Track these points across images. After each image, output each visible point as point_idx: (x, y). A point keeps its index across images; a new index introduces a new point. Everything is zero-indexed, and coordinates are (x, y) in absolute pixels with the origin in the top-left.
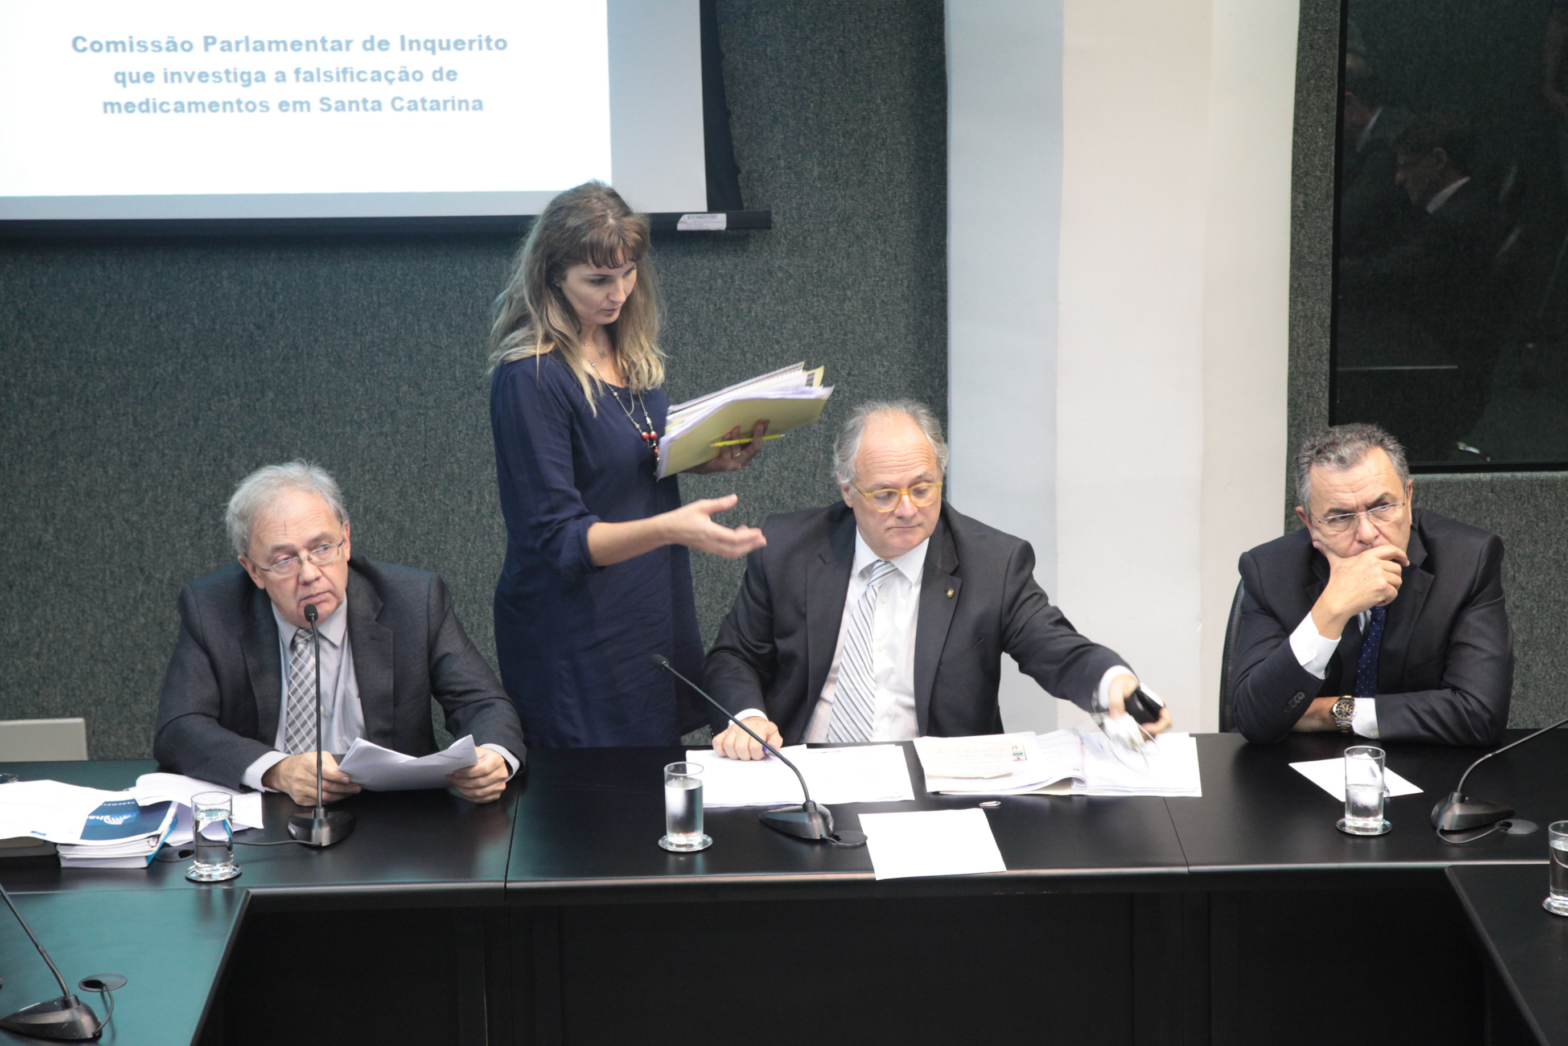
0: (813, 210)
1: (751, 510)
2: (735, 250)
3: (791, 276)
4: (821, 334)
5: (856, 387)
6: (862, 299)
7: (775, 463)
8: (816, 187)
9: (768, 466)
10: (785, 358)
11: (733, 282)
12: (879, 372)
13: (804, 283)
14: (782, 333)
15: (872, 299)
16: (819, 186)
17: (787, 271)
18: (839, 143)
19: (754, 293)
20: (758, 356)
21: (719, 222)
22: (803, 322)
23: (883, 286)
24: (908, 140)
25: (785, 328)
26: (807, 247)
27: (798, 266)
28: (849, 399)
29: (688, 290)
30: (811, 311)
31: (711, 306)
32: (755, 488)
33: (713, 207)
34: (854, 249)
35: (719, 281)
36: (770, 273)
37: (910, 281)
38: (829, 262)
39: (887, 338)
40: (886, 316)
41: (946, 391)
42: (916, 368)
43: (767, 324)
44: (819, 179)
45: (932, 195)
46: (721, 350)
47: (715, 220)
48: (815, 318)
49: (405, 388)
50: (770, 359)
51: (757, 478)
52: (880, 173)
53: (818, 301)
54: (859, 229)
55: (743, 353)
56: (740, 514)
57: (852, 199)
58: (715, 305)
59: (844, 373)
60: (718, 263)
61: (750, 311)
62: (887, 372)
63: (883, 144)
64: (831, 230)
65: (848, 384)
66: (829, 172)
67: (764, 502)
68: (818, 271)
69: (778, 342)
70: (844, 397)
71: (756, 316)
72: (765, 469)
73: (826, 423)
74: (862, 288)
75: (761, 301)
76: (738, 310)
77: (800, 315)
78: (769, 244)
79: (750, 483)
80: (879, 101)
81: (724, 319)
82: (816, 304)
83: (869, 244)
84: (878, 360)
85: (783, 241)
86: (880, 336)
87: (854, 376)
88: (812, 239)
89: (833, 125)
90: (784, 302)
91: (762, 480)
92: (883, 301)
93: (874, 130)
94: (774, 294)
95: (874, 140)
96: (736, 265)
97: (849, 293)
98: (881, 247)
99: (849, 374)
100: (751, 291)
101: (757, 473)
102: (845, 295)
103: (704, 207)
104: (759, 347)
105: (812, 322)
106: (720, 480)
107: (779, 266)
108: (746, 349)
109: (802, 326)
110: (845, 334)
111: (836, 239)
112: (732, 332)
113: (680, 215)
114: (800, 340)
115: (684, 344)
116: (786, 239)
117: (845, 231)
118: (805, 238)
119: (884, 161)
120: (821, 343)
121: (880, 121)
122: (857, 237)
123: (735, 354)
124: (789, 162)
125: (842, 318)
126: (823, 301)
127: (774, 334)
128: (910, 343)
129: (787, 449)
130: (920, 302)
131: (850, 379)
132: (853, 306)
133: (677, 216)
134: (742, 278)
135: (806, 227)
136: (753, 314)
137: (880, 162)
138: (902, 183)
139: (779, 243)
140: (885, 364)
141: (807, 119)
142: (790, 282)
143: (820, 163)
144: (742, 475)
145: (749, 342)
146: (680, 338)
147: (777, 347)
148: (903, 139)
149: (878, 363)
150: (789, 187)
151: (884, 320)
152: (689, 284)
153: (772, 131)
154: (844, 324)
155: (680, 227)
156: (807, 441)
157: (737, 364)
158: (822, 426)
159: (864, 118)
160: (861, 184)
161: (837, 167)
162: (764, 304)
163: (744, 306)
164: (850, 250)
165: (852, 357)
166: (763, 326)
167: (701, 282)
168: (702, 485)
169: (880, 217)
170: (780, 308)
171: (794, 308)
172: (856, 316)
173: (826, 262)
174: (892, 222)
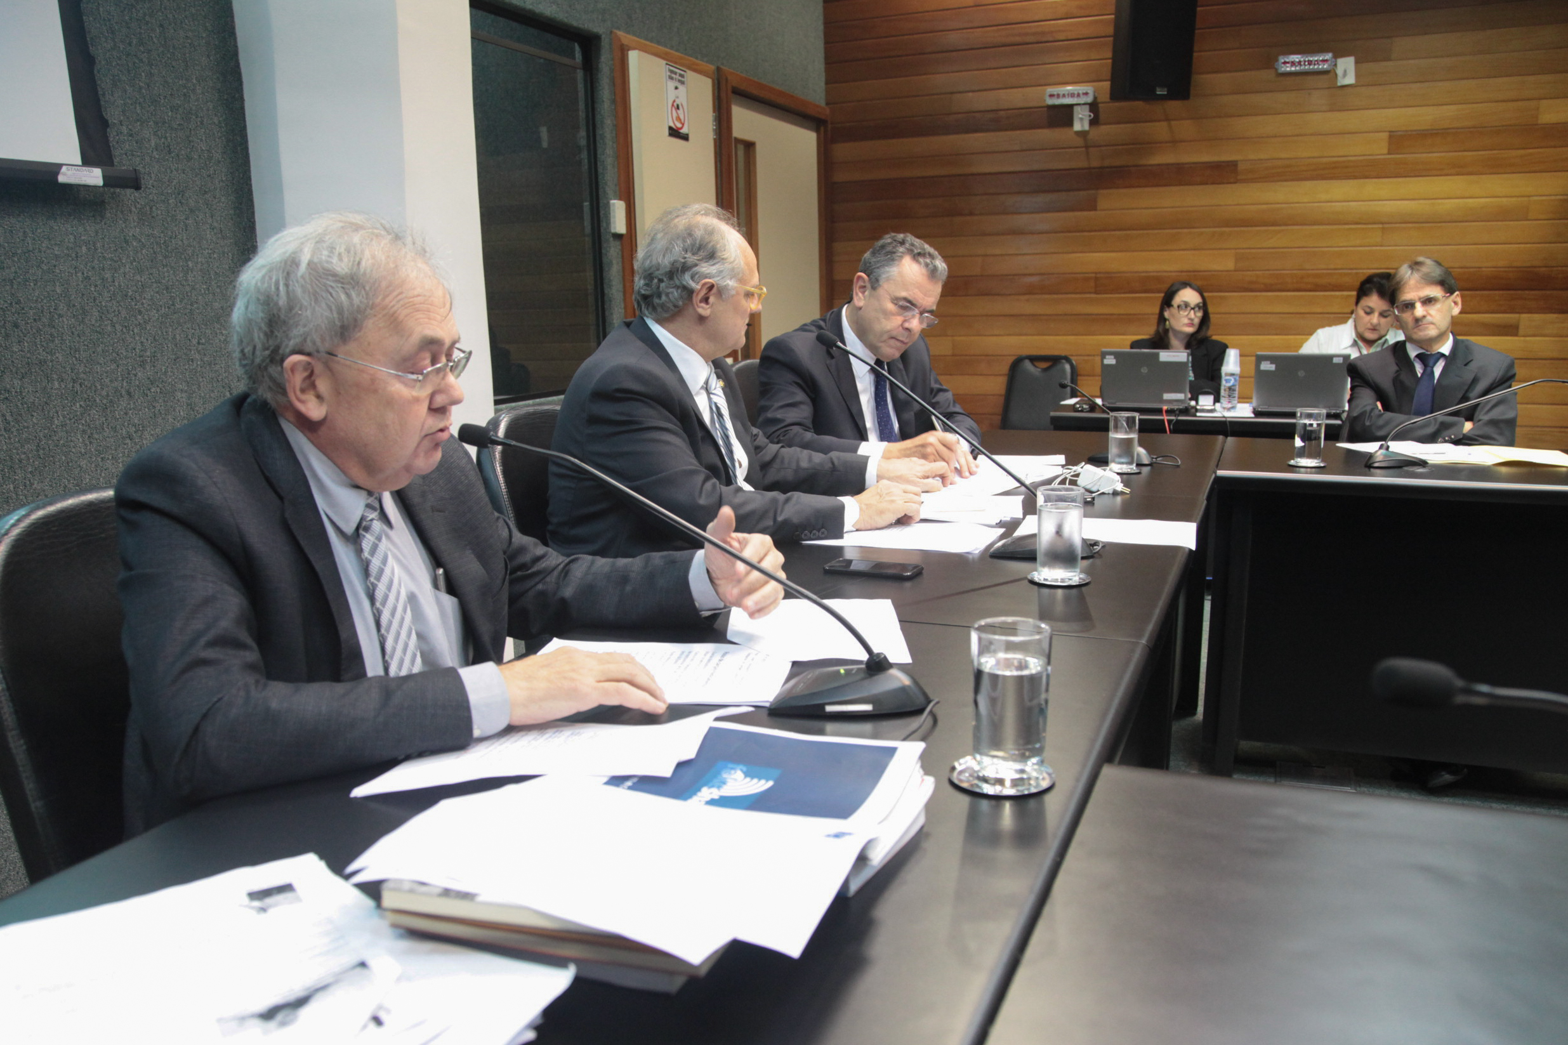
0: (155, 181)
2: (93, 216)
3: (144, 246)
4: (173, 305)
6: (200, 270)
7: (152, 435)
8: (155, 158)
9: (146, 439)
10: (148, 328)
11: (96, 249)
12: (220, 341)
13: (155, 253)
14: (143, 304)
15: (208, 271)
16: (157, 156)
17: (140, 241)
18: (169, 116)
19: (115, 262)
20: (126, 327)
21: (94, 177)
22: (157, 293)
23: (215, 258)
24: (220, 122)
25: (145, 298)
26: (153, 217)
27: (149, 236)
28: (201, 367)
29: (57, 257)
30: (163, 281)
31: (80, 274)
33: (87, 161)
34: (190, 221)
35: (84, 248)
36: (127, 242)
37: (233, 255)
38: (172, 233)
43: (130, 294)
44: (157, 150)
45: (241, 176)
46: (93, 322)
47: (92, 174)
48: (167, 288)
50: (136, 331)
52: (202, 150)
53: (168, 271)
54: (192, 203)
55: (113, 326)
57: (184, 173)
58: (83, 274)
59: (195, 342)
60: (81, 229)
61: (114, 281)
63: (202, 123)
64: (170, 201)
65: (199, 352)
66: (164, 143)
68: (165, 242)
69: (140, 312)
70: (197, 365)
71: (120, 286)
73: (186, 392)
74: (200, 260)
75: (122, 270)
76: (103, 279)
77: (155, 285)
78: (122, 212)
80: (194, 81)
81: (92, 289)
82: (166, 274)
83: (200, 217)
85: (133, 209)
87: (203, 344)
89: (162, 97)
90: (140, 271)
93: (194, 108)
94: (132, 264)
95: (194, 117)
96: (97, 232)
97: (190, 264)
98: (210, 221)
99: (199, 343)
100: (112, 259)
102: (188, 266)
103: (78, 159)
104: (125, 317)
105: (165, 292)
107: (133, 235)
108: (115, 319)
109: (158, 297)
110: (192, 305)
111: (175, 211)
112: (100, 302)
113: (60, 166)
114: (158, 310)
115: (60, 316)
116: (136, 207)
117: (182, 204)
118: (151, 208)
119: (204, 138)
120: (175, 313)
121: (197, 100)
122: (192, 211)
123: (106, 325)
124: (131, 130)
126: (172, 272)
127: (136, 305)
129: (160, 420)
131: (200, 347)
132: (194, 277)
133: (57, 167)
134: (103, 246)
136: (117, 284)
137: (201, 140)
138: (219, 162)
139: (131, 211)
141: (141, 88)
142: (144, 251)
143: (155, 134)
144: (126, 451)
145: (116, 313)
146: (55, 309)
147: (140, 317)
148: (216, 121)
150: (133, 155)
151: (218, 290)
152: (57, 251)
153: (112, 95)
154: (189, 294)
156: (174, 410)
157: (109, 335)
158: (184, 395)
159: (185, 95)
160: (189, 159)
161: (169, 138)
162: (125, 274)
163: (108, 275)
164: (187, 222)
165: (199, 325)
166: (126, 296)
167: (67, 248)
168: (93, 465)
169: (206, 192)
170: (138, 277)
171: (150, 279)
172: (198, 286)
173: (170, 233)
174: (215, 198)
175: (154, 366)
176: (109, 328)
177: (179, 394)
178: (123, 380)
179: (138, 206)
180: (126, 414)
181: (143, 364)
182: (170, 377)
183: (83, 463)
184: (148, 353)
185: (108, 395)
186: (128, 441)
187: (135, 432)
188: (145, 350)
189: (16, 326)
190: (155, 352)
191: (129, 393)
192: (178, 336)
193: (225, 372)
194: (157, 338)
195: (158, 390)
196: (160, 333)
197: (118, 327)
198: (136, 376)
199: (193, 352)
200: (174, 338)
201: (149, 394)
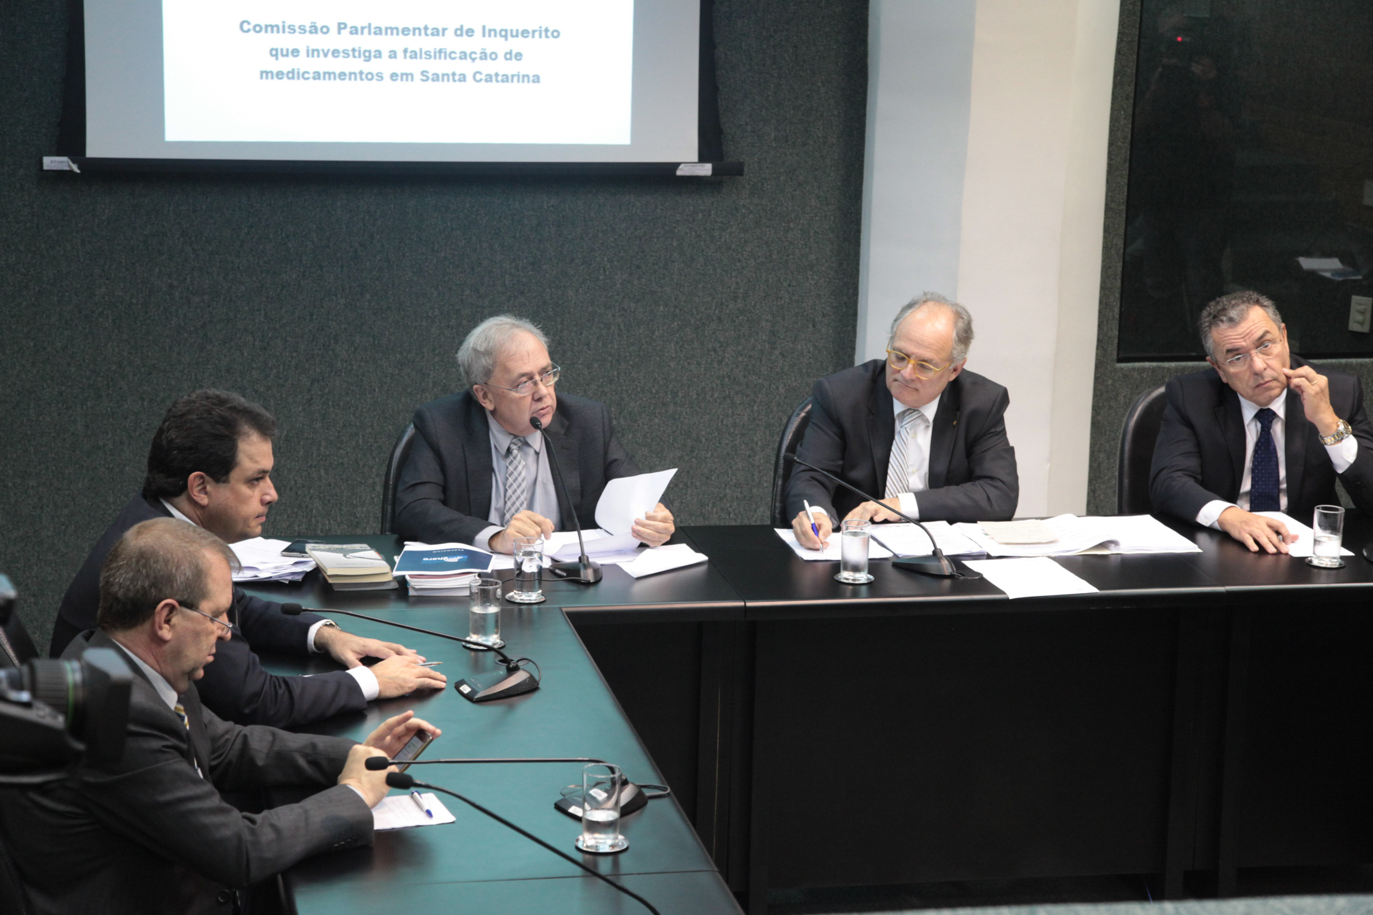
0: (770, 164)
1: (715, 386)
2: (712, 192)
3: (751, 212)
4: (771, 256)
5: (794, 294)
6: (801, 230)
7: (734, 351)
8: (772, 147)
9: (728, 353)
10: (744, 272)
11: (710, 215)
12: (811, 284)
13: (760, 217)
14: (743, 254)
15: (808, 230)
16: (774, 145)
17: (749, 209)
18: (790, 114)
19: (725, 224)
20: (725, 271)
21: (706, 170)
22: (758, 246)
23: (816, 220)
24: (839, 113)
25: (745, 251)
26: (764, 191)
27: (757, 205)
28: (788, 304)
29: (677, 221)
30: (764, 238)
31: (693, 234)
32: (718, 369)
33: (702, 159)
34: (798, 192)
35: (700, 215)
36: (737, 209)
37: (836, 217)
38: (779, 202)
39: (817, 259)
40: (817, 243)
41: (857, 299)
42: (837, 281)
43: (733, 247)
44: (775, 140)
45: (854, 154)
46: (699, 266)
47: (704, 168)
48: (767, 243)
49: (468, 292)
50: (733, 274)
51: (720, 362)
52: (818, 137)
53: (769, 231)
54: (801, 178)
55: (715, 270)
56: (707, 389)
57: (798, 156)
58: (696, 232)
59: (785, 284)
60: (700, 202)
61: (721, 238)
62: (816, 284)
63: (821, 116)
64: (782, 178)
65: (788, 292)
66: (782, 135)
67: (724, 379)
68: (771, 209)
69: (740, 261)
70: (785, 302)
71: (725, 241)
72: (726, 355)
73: (771, 321)
74: (801, 222)
75: (729, 230)
76: (712, 237)
77: (756, 241)
78: (737, 188)
79: (715, 366)
80: (820, 84)
81: (702, 243)
82: (768, 233)
83: (808, 189)
84: (811, 275)
85: (747, 186)
86: (812, 257)
87: (793, 286)
88: (768, 185)
89: (786, 101)
90: (745, 231)
91: (724, 363)
92: (816, 232)
93: (816, 105)
94: (738, 225)
95: (815, 113)
96: (713, 203)
97: (792, 225)
98: (816, 192)
99: (789, 285)
100: (722, 222)
101: (720, 358)
102: (789, 227)
103: (695, 158)
104: (726, 264)
105: (764, 246)
106: (693, 364)
107: (744, 205)
108: (717, 265)
109: (758, 249)
110: (788, 256)
111: (785, 185)
112: (707, 253)
113: (678, 164)
114: (756, 260)
115: (673, 262)
116: (749, 184)
117: (792, 180)
118: (763, 184)
119: (821, 128)
120: (771, 262)
121: (820, 99)
122: (800, 184)
123: (709, 269)
124: (754, 128)
125: (786, 244)
126: (773, 231)
127: (737, 255)
128: (833, 263)
129: (743, 341)
130: (842, 233)
131: (790, 289)
132: (794, 235)
133: (676, 165)
134: (717, 213)
135: (764, 176)
136: (723, 240)
137: (818, 129)
138: (833, 144)
139: (744, 187)
140: (815, 277)
141: (768, 96)
142: (750, 217)
143: (776, 129)
144: (709, 360)
145: (719, 261)
146: (670, 257)
147: (738, 264)
148: (836, 113)
149: (810, 277)
150: (753, 146)
151: (816, 245)
152: (678, 217)
154: (787, 248)
155: (679, 173)
156: (757, 334)
157: (710, 276)
158: (768, 324)
159: (808, 96)
160: (804, 145)
161: (788, 131)
162: (731, 233)
163: (716, 234)
164: (794, 193)
165: (792, 272)
166: (730, 248)
167: (687, 215)
168: (680, 367)
169: (816, 170)
170: (742, 235)
171: (753, 236)
172: (796, 242)
173: (776, 202)
174: (824, 173)
175: (745, 301)
176: (711, 272)
177: (763, 323)
178: (716, 309)
179: (751, 183)
180: (714, 333)
181: (735, 298)
182: (758, 309)
183: (672, 364)
184: (741, 291)
185: (701, 319)
186: (712, 353)
187: (720, 347)
188: (739, 288)
189: (639, 267)
190: (747, 290)
191: (719, 319)
192: (770, 280)
193: (811, 309)
194: (751, 280)
195: (746, 319)
196: (754, 276)
197: (719, 271)
198: (727, 306)
199: (782, 292)
200: (767, 280)
201: (737, 321)
